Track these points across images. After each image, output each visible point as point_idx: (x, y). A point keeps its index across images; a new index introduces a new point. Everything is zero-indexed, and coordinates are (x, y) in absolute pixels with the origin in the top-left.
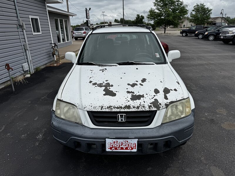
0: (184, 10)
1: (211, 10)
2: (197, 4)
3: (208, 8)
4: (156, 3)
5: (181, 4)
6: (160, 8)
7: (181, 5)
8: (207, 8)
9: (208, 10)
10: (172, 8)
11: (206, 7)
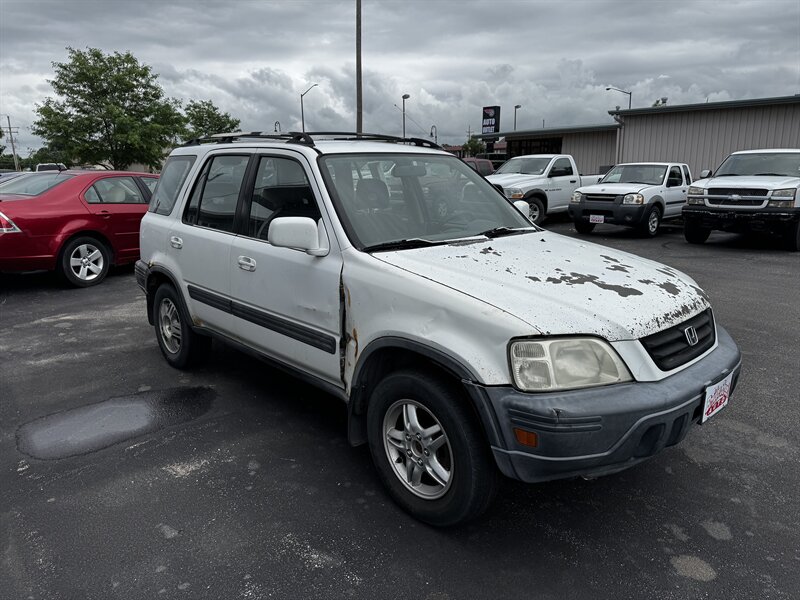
0: (171, 115)
1: (239, 122)
2: (191, 101)
3: (226, 116)
4: (62, 83)
5: (157, 96)
6: (82, 101)
7: (158, 98)
8: (223, 114)
9: (229, 122)
10: (127, 104)
11: (221, 112)
